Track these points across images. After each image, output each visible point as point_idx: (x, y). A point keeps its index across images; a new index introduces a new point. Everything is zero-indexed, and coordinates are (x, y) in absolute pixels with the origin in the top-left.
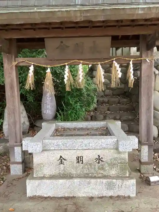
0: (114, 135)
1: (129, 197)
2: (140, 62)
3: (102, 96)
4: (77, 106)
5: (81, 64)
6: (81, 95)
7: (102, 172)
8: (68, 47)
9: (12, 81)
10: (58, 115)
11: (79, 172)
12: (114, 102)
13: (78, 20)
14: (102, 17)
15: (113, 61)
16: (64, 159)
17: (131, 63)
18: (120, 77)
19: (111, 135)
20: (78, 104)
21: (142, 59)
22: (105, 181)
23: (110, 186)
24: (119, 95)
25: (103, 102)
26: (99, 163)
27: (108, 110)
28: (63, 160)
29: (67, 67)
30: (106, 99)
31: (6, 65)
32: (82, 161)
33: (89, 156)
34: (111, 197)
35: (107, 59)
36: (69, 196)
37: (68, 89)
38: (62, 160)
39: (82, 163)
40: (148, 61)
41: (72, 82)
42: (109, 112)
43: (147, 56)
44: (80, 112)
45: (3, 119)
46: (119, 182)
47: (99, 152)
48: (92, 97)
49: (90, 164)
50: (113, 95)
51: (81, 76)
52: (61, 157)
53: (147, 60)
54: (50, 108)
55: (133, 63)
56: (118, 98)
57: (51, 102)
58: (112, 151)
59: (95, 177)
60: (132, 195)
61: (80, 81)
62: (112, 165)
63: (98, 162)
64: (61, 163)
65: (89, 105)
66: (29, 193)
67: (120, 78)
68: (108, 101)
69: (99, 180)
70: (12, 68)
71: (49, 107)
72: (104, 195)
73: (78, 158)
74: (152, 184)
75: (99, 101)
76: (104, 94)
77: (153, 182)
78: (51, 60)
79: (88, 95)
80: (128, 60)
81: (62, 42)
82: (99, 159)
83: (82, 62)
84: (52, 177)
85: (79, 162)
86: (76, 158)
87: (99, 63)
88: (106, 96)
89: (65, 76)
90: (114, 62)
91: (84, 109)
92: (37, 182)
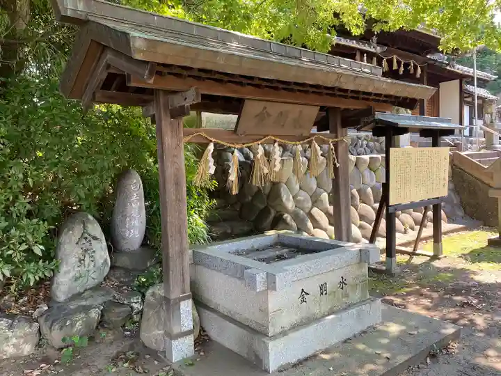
16: (307, 294)
84: (295, 327)
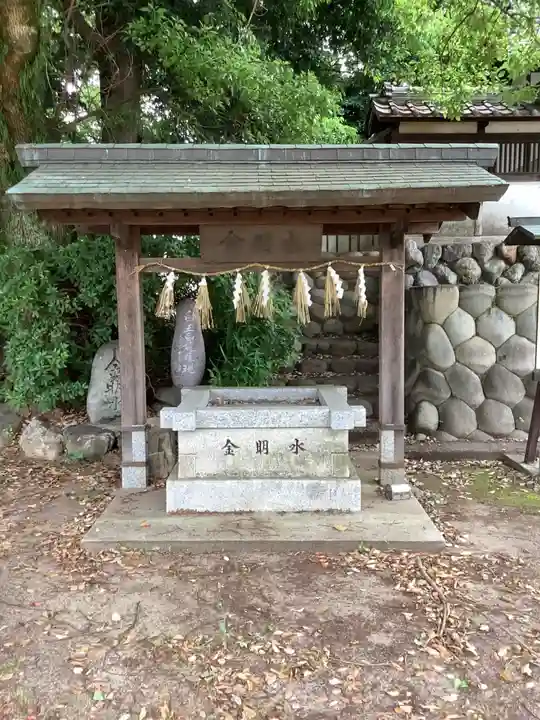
0: (326, 405)
1: (349, 512)
2: (378, 270)
3: (316, 336)
4: (253, 356)
5: (266, 271)
6: (264, 330)
7: (302, 468)
8: (242, 240)
9: (131, 302)
10: (212, 375)
11: (260, 469)
12: (346, 351)
13: (264, 205)
14: (304, 202)
15: (327, 266)
17: (361, 271)
18: (341, 297)
19: (320, 405)
20: (257, 353)
21: (382, 264)
22: (306, 482)
23: (315, 492)
24: (359, 334)
25: (318, 351)
26: (296, 452)
27: (330, 369)
28: (232, 448)
29: (239, 276)
30: (325, 344)
31: (121, 271)
32: (267, 449)
33: (279, 439)
34: (317, 512)
35: (317, 263)
36: (242, 509)
37: (239, 318)
38: (230, 447)
39: (267, 453)
40: (394, 269)
41: (249, 305)
42: (331, 374)
43: (391, 260)
44: (261, 371)
45: (88, 383)
46: (331, 485)
47: (297, 434)
48: (289, 336)
49: (281, 455)
50: (345, 332)
51: (265, 295)
52: (228, 441)
53: (392, 266)
54: (190, 359)
55: (365, 272)
56: (356, 340)
57: (194, 347)
58: (321, 431)
59: (290, 478)
60: (354, 509)
61: (264, 303)
62: (320, 456)
63: (294, 450)
64: (229, 452)
65: (282, 355)
66: (170, 506)
67: (340, 300)
68: (331, 347)
69: (296, 482)
70: (132, 277)
71: (189, 357)
72: (304, 509)
73: (258, 445)
74: (395, 497)
75: (308, 347)
76: (322, 329)
77: (397, 494)
78: (208, 263)
79: (281, 332)
80: (354, 266)
81: (231, 232)
82: (297, 446)
83: (268, 267)
85: (260, 451)
86: (255, 445)
87: (301, 270)
88: (327, 334)
89: (236, 294)
90: (330, 269)
91: (269, 365)
92: (185, 484)
